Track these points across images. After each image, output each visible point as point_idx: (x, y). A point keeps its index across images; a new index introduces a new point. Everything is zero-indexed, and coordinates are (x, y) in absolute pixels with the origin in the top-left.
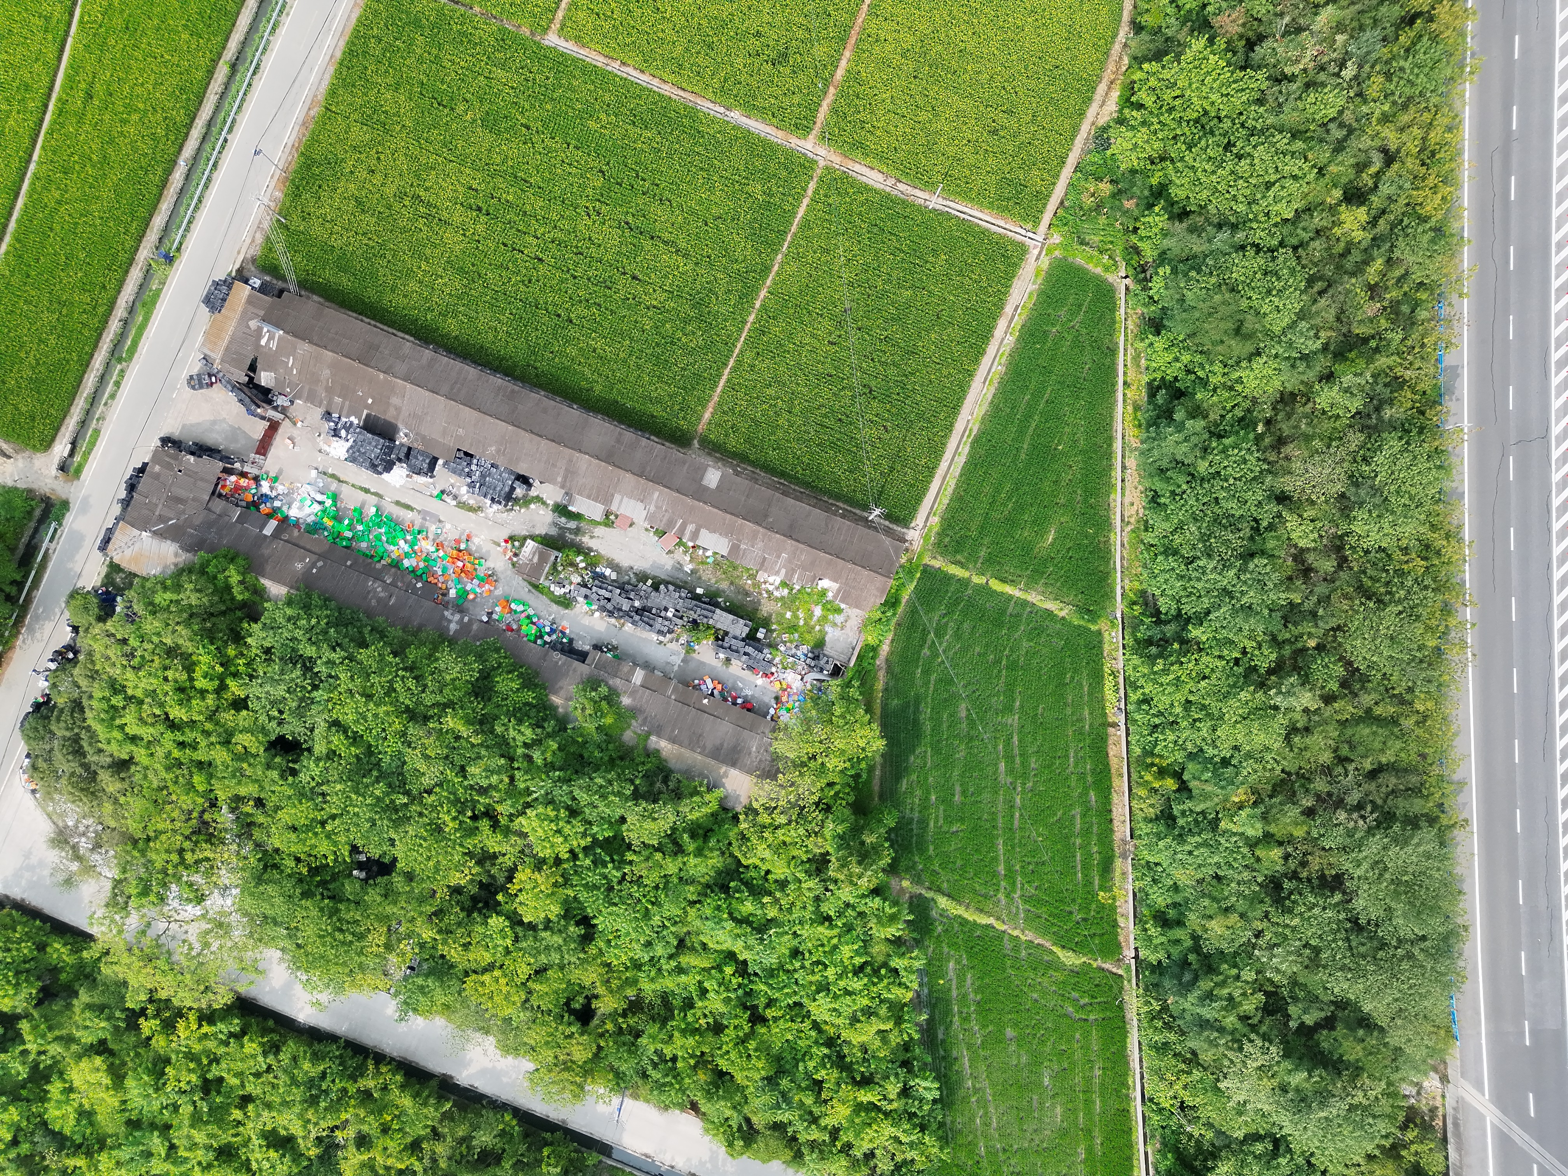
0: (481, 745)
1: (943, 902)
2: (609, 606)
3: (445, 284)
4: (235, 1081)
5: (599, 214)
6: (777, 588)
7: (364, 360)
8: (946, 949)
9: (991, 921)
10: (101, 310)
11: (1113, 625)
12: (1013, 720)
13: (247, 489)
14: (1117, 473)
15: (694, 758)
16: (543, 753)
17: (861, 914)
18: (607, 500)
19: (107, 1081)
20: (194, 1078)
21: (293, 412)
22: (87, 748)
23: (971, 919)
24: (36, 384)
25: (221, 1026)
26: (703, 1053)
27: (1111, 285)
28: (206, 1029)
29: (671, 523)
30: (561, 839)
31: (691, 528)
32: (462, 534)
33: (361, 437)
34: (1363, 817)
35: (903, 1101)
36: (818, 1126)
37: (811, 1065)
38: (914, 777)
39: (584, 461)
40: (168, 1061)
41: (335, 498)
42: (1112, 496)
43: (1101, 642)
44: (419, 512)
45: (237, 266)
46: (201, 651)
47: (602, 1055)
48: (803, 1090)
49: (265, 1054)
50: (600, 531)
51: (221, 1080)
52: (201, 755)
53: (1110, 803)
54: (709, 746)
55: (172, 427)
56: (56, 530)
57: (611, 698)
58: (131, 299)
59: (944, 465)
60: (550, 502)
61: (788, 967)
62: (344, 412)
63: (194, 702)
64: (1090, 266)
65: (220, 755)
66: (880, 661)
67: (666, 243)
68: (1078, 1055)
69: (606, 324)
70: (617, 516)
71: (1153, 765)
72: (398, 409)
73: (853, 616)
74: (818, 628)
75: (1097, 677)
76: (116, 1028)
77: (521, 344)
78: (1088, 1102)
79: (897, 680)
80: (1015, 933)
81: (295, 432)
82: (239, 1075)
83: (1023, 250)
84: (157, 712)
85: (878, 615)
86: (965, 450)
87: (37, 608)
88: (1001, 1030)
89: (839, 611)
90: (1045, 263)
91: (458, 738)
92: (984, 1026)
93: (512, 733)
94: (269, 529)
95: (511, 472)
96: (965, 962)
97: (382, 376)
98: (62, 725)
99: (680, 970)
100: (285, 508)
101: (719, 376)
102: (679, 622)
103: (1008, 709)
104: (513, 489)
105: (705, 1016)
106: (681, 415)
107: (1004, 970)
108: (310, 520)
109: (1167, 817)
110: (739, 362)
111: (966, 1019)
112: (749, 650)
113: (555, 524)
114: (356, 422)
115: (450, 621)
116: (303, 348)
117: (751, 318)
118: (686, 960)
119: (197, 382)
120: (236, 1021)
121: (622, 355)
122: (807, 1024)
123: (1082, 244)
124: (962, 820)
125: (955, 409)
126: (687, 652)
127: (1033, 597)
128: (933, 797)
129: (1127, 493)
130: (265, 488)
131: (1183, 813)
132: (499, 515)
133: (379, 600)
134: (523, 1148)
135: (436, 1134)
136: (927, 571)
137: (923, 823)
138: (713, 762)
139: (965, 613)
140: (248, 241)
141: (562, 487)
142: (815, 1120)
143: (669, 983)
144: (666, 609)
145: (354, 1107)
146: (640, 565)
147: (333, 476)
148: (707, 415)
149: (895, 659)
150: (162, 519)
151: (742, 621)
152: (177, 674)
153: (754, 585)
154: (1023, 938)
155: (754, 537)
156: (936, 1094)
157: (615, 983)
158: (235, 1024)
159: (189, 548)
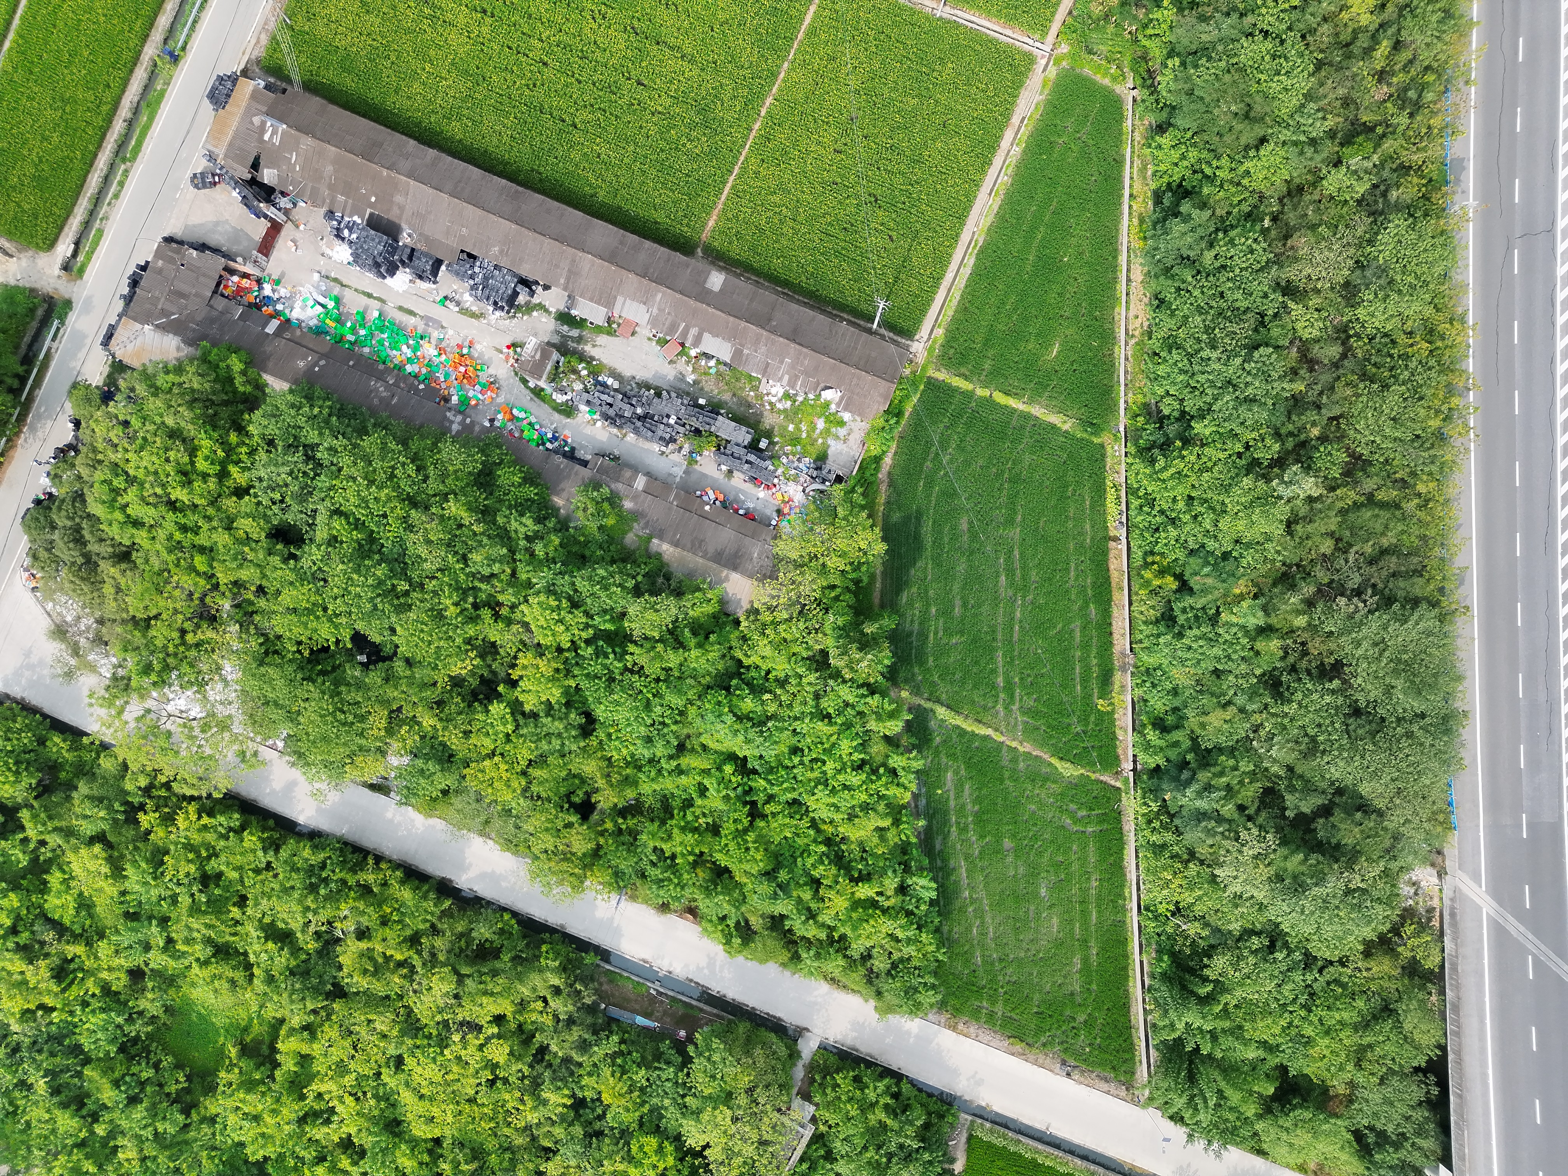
0: (483, 534)
1: (941, 712)
2: (611, 412)
3: (449, 87)
4: (234, 875)
5: (604, 18)
6: (780, 400)
7: (368, 156)
8: (944, 760)
9: (989, 732)
10: (105, 108)
11: (1116, 438)
12: (1015, 533)
13: (249, 290)
14: (1122, 286)
15: (696, 561)
16: (545, 546)
17: (861, 714)
18: (609, 304)
19: (105, 869)
20: (192, 868)
21: (295, 214)
22: (87, 536)
23: (969, 729)
24: (40, 181)
25: (221, 819)
26: (702, 854)
27: (1119, 96)
28: (205, 820)
29: (673, 329)
30: (562, 628)
31: (694, 331)
32: (464, 340)
33: (364, 234)
34: (1365, 602)
35: (900, 898)
36: (816, 922)
37: (810, 861)
38: (914, 590)
39: (587, 261)
40: (167, 852)
41: (338, 301)
42: (1117, 310)
43: (1104, 456)
44: (422, 317)
45: (242, 66)
46: (203, 435)
47: (601, 853)
48: (801, 886)
49: (265, 850)
50: (602, 339)
51: (220, 875)
52: (202, 540)
53: (1110, 616)
54: (711, 550)
55: (174, 228)
56: (58, 329)
57: (613, 500)
58: (136, 99)
59: (949, 276)
60: (553, 310)
61: (787, 762)
62: (348, 211)
63: (196, 484)
64: (1099, 78)
65: (222, 538)
66: (882, 475)
67: (672, 48)
68: (1075, 867)
69: (611, 129)
70: (619, 325)
71: (1153, 563)
72: (402, 208)
73: (856, 429)
74: (820, 441)
75: (1100, 491)
76: (116, 821)
77: (526, 148)
78: (1085, 913)
79: (899, 495)
80: (1014, 744)
81: (298, 235)
82: (239, 868)
83: (1030, 59)
84: (159, 491)
85: (881, 422)
86: (971, 261)
87: (39, 407)
88: (998, 840)
89: (841, 423)
90: (1052, 72)
91: (460, 526)
92: (982, 837)
93: (514, 525)
94: (272, 327)
95: (515, 275)
96: (963, 772)
97: (385, 172)
98: (64, 513)
99: (680, 771)
100: (287, 311)
101: (724, 183)
102: (681, 429)
103: (1010, 521)
104: (515, 294)
105: (704, 815)
106: (685, 221)
107: (1002, 781)
108: (313, 323)
109: (1168, 618)
110: (744, 169)
111: (964, 829)
112: (752, 458)
113: (558, 332)
114: (359, 221)
115: (452, 422)
116: (306, 143)
117: (757, 126)
118: (686, 761)
119: (202, 181)
120: (236, 816)
121: (626, 160)
122: (805, 823)
123: (1090, 52)
124: (962, 633)
125: (961, 218)
126: (690, 464)
127: (1037, 411)
128: (933, 610)
129: (1132, 306)
130: (267, 290)
131: (1184, 610)
132: (501, 322)
133: (382, 399)
134: (521, 945)
135: (434, 930)
136: (932, 385)
137: (923, 636)
138: (715, 566)
139: (968, 425)
140: (253, 41)
141: (565, 289)
142: (812, 915)
143: (668, 784)
144: (668, 416)
145: (354, 900)
146: (642, 375)
147: (335, 280)
148: (711, 223)
149: (897, 471)
150: (164, 313)
151: (744, 429)
152: (178, 454)
153: (757, 396)
154: (1021, 749)
155: (757, 341)
156: (933, 895)
157: (615, 778)
158: (236, 818)
159: (190, 342)
